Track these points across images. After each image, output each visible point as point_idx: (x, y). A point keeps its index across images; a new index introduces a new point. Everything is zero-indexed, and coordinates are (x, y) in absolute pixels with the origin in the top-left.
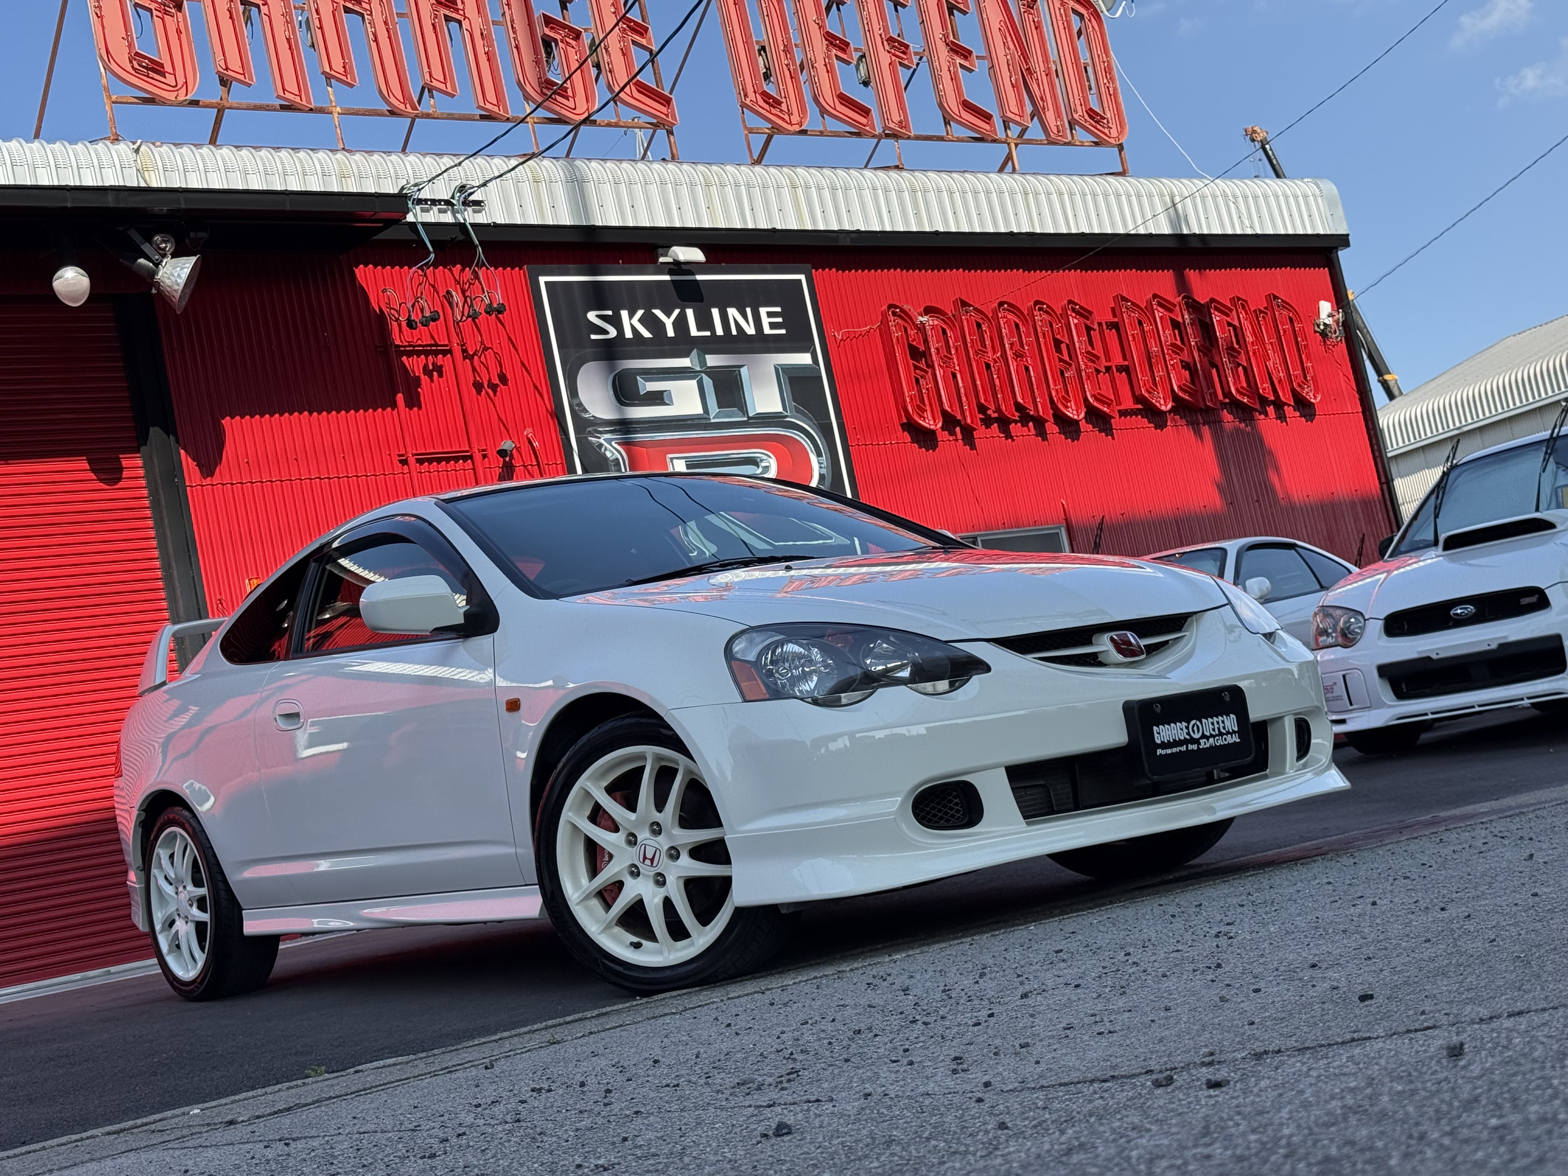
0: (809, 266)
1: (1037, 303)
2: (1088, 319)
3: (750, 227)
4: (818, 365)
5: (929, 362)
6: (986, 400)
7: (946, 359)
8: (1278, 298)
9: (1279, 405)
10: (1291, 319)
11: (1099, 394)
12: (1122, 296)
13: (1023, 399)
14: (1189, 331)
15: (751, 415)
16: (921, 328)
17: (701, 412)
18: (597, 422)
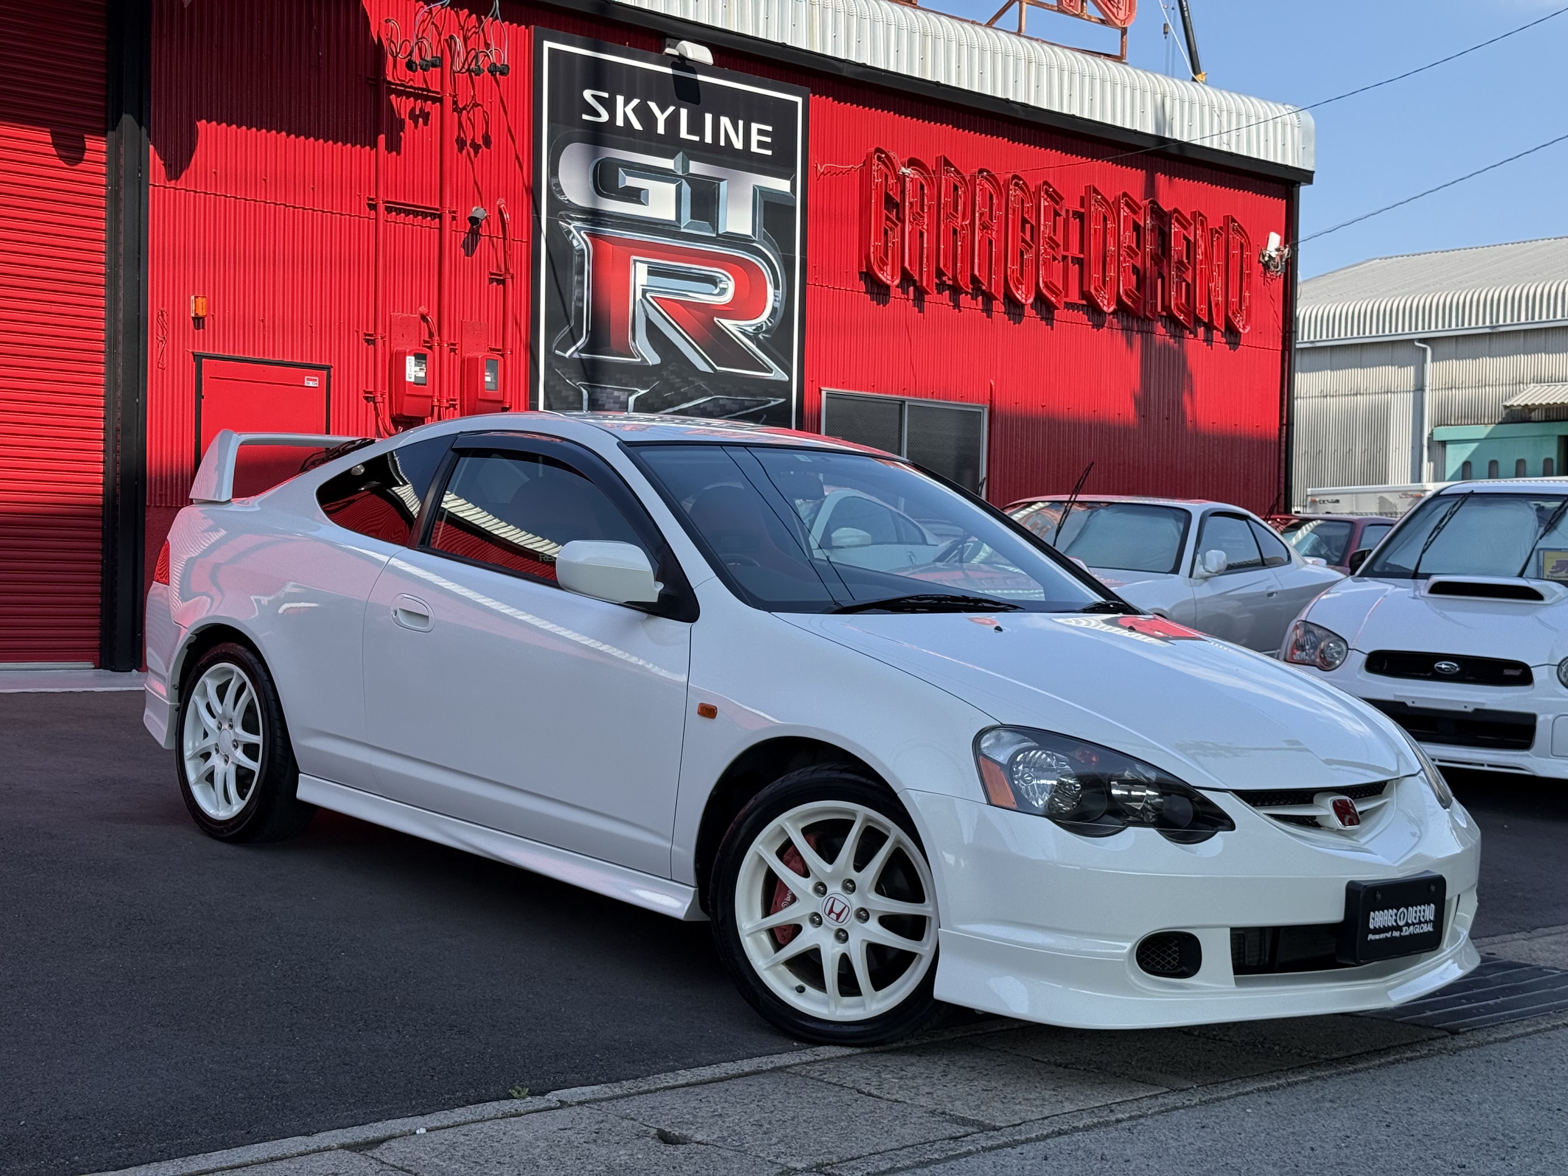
0: (808, 89)
1: (1015, 177)
2: (1057, 203)
3: (761, 36)
4: (795, 195)
5: (901, 216)
6: (945, 266)
7: (917, 217)
8: (1236, 222)
9: (1210, 327)
10: (1242, 245)
11: (1051, 282)
12: (1094, 188)
13: (979, 271)
14: (1148, 237)
15: (720, 232)
16: (902, 179)
17: (674, 219)
18: (570, 207)
